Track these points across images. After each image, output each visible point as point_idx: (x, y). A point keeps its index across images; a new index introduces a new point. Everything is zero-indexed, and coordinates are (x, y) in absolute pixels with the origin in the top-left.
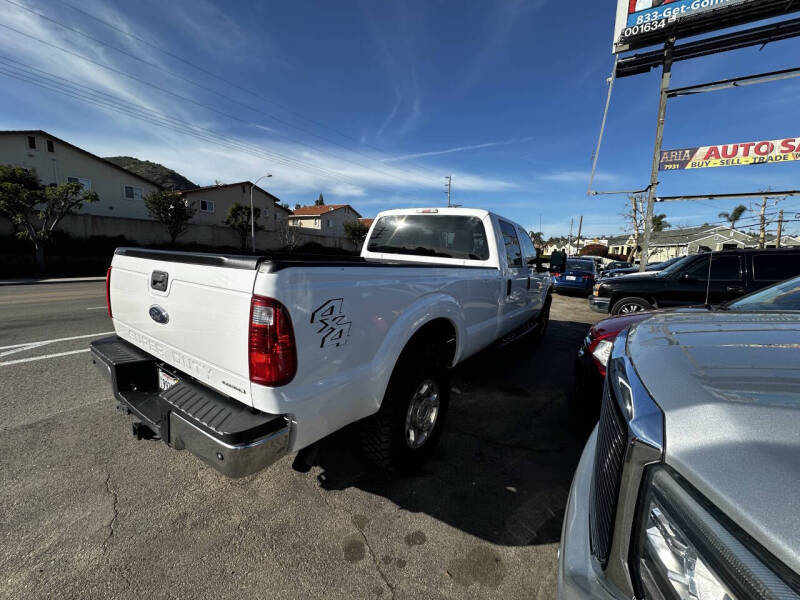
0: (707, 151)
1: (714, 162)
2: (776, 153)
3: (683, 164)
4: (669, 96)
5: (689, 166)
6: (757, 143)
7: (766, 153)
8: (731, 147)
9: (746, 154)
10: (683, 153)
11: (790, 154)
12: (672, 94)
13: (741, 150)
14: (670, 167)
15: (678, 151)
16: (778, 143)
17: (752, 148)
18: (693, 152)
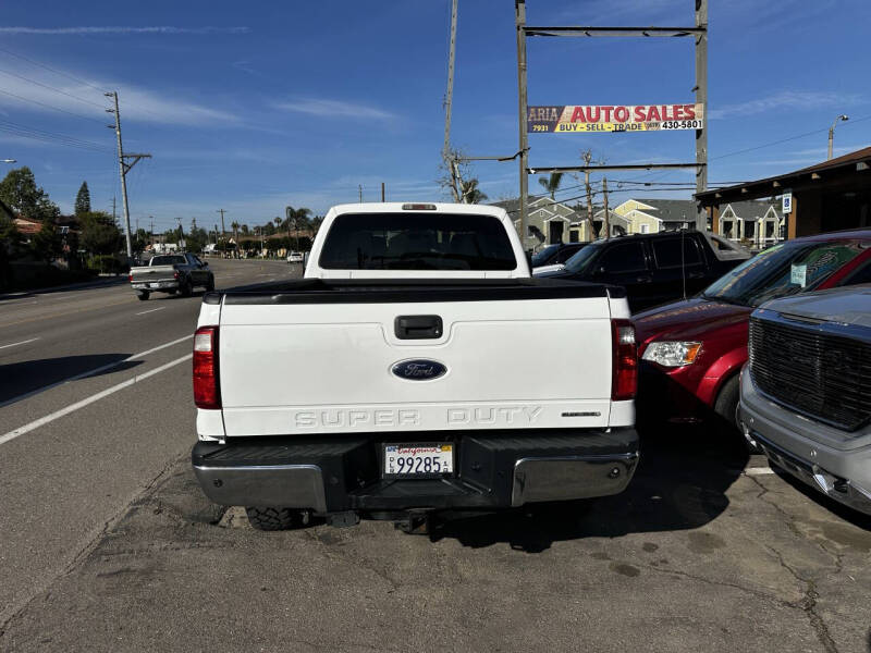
0: (573, 111)
1: (582, 127)
2: (632, 121)
3: (552, 126)
4: (528, 34)
5: (558, 129)
6: (615, 107)
7: (624, 120)
8: (593, 108)
9: (608, 120)
10: (551, 111)
11: (643, 123)
12: (529, 32)
13: (603, 113)
14: (539, 128)
15: (545, 108)
16: (632, 109)
17: (612, 112)
18: (560, 110)
